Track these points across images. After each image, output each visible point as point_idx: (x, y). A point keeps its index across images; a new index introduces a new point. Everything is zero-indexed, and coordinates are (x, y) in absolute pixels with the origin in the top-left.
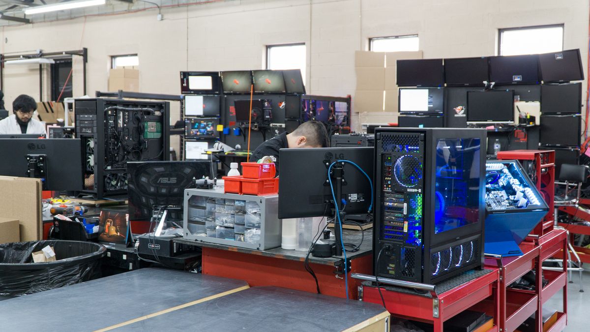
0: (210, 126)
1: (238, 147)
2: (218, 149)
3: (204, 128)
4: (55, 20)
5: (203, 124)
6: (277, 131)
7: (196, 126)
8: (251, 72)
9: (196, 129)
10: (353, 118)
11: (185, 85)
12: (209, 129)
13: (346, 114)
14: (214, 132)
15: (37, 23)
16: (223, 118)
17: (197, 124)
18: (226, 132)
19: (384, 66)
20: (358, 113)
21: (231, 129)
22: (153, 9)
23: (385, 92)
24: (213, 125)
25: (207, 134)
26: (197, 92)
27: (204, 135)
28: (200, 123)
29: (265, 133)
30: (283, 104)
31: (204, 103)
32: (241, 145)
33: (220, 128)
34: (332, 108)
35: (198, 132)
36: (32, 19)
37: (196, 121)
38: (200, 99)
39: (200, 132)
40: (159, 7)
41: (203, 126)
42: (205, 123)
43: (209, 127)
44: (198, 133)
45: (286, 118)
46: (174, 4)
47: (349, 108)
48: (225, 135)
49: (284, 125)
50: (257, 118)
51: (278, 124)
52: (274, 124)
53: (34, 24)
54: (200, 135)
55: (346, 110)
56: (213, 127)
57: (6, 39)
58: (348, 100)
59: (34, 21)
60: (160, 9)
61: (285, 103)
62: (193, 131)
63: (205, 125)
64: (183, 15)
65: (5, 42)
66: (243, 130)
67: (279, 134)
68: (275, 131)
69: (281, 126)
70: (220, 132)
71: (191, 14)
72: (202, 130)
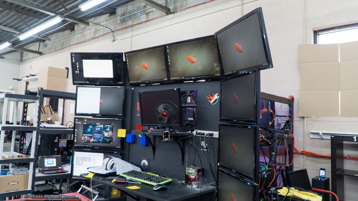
0: (108, 129)
1: (144, 164)
2: (106, 169)
3: (100, 132)
4: (54, 51)
5: (99, 126)
6: (203, 144)
7: (89, 130)
8: (165, 46)
9: (88, 134)
10: (297, 124)
11: (77, 72)
12: (106, 134)
13: (287, 119)
14: (114, 140)
15: (46, 54)
16: (128, 120)
17: (91, 127)
18: (129, 140)
19: (338, 61)
20: (304, 117)
21: (137, 135)
22: (109, 33)
23: (340, 92)
24: (112, 129)
25: (104, 141)
26: (93, 82)
27: (99, 142)
28: (94, 126)
29: (184, 145)
30: (216, 97)
31: (101, 98)
32: (149, 161)
33: (122, 133)
34: (272, 111)
35: (91, 137)
36: (44, 52)
37: (89, 122)
38: (96, 91)
39: (94, 139)
40: (112, 31)
41: (99, 129)
42: (102, 126)
43: (106, 131)
44: (92, 140)
45: (221, 120)
46: (123, 27)
47: (291, 112)
48: (129, 143)
49: (216, 134)
50: (168, 121)
51: (206, 132)
52: (199, 131)
53: (45, 55)
54: (93, 142)
55: (287, 114)
56: (112, 131)
57: (31, 67)
58: (290, 102)
59: (45, 53)
60: (113, 33)
61: (221, 95)
62: (86, 137)
63: (101, 128)
64: (129, 35)
65: (30, 68)
66: (151, 137)
67: (207, 148)
68: (200, 143)
69: (212, 135)
70: (122, 139)
71: (135, 33)
72: (97, 135)
